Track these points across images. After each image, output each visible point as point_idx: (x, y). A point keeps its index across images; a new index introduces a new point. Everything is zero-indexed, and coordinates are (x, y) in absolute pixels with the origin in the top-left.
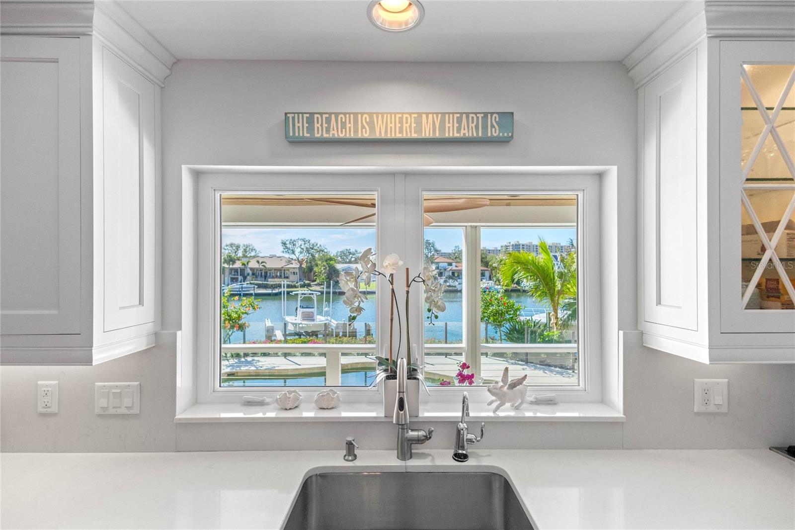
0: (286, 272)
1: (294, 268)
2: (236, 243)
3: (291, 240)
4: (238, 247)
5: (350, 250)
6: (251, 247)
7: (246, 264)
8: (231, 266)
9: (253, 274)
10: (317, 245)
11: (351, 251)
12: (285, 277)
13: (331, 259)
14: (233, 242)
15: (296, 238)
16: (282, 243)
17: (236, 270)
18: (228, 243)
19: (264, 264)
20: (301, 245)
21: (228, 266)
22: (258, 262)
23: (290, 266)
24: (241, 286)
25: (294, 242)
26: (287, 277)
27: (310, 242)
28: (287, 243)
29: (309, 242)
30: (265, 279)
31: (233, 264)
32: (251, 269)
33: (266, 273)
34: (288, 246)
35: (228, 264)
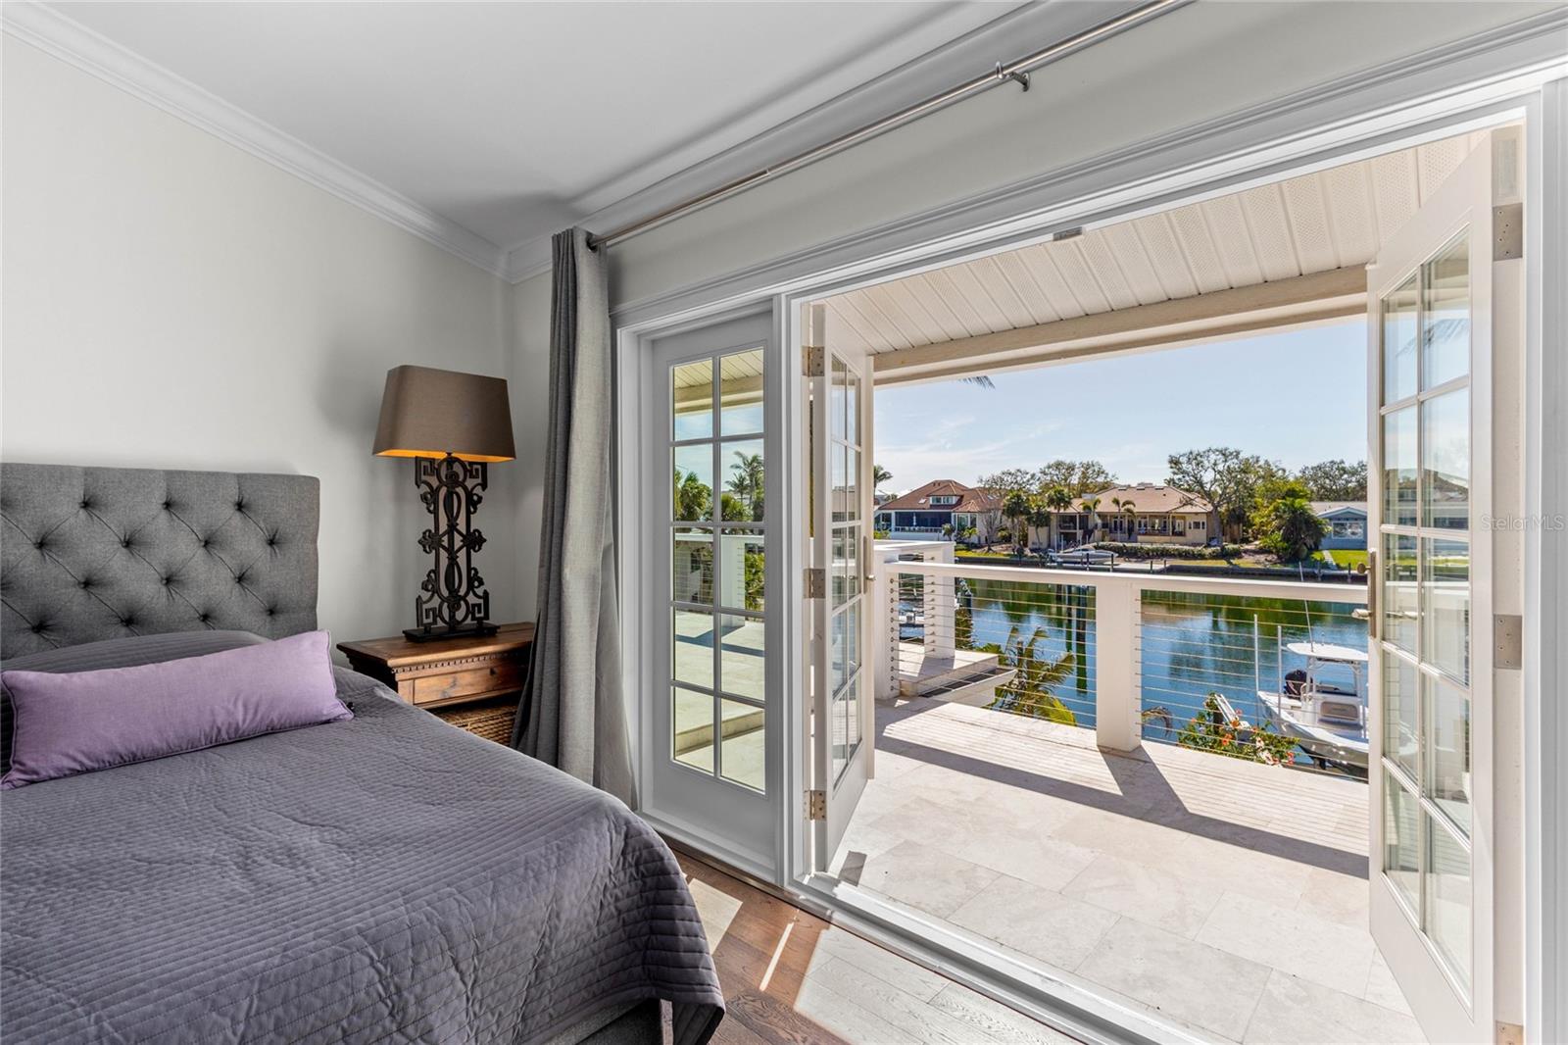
0: (1178, 521)
1: (1197, 514)
2: (1067, 462)
3: (1191, 453)
4: (1071, 468)
5: (1342, 462)
6: (1096, 469)
7: (1092, 507)
8: (1062, 511)
9: (1105, 525)
10: (1257, 461)
11: (1347, 465)
12: (1175, 534)
13: (1292, 493)
14: (1061, 458)
15: (1202, 449)
16: (1171, 462)
17: (1072, 518)
18: (1052, 462)
19: (1130, 506)
20: (1215, 464)
21: (1056, 511)
22: (1116, 502)
23: (1188, 509)
24: (1085, 553)
25: (1199, 458)
26: (1181, 534)
27: (1241, 456)
28: (1183, 460)
29: (1237, 457)
30: (1130, 535)
31: (1066, 507)
32: (1100, 515)
33: (1131, 523)
34: (1184, 466)
35: (1058, 506)
